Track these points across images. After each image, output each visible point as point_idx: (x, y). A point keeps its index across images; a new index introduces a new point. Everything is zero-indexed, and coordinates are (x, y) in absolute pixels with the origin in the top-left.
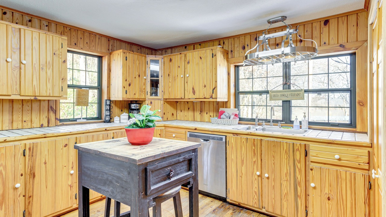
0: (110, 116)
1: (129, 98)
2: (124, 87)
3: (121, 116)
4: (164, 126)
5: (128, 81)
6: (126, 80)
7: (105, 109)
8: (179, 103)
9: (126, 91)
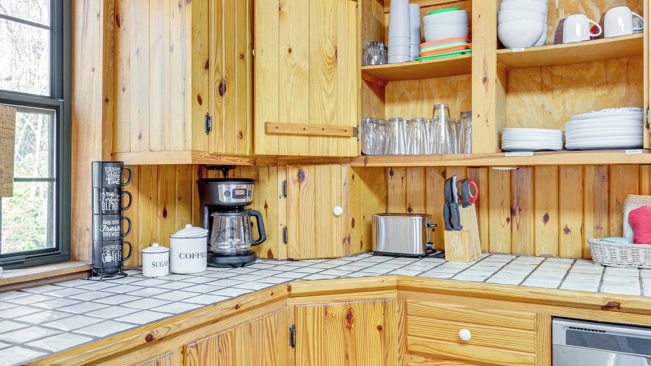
0: (121, 243)
1: (220, 151)
2: (200, 100)
3: (174, 242)
4: (398, 288)
5: (217, 70)
6: (207, 66)
7: (96, 211)
8: (398, 175)
9: (208, 118)
